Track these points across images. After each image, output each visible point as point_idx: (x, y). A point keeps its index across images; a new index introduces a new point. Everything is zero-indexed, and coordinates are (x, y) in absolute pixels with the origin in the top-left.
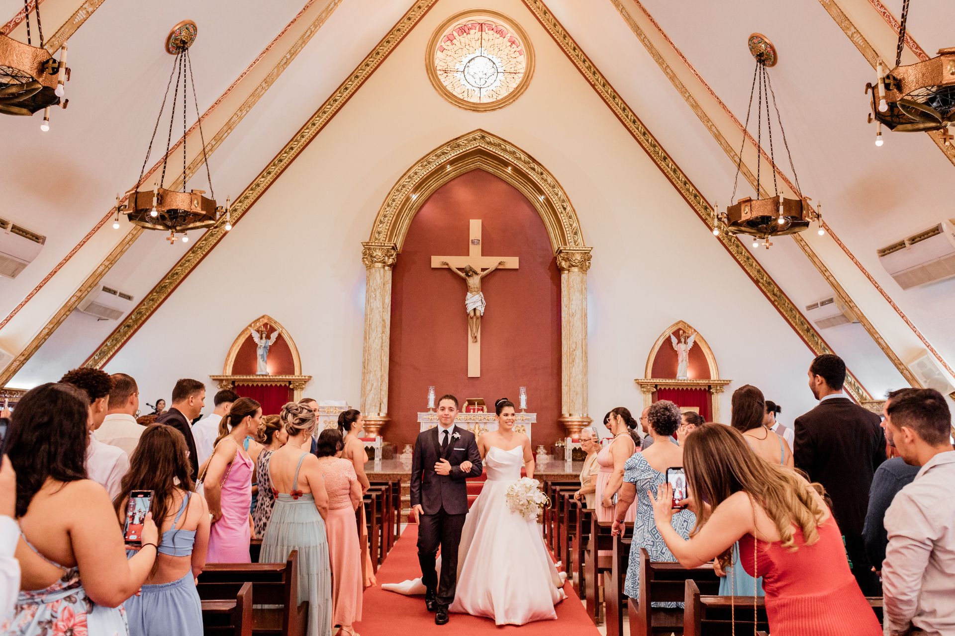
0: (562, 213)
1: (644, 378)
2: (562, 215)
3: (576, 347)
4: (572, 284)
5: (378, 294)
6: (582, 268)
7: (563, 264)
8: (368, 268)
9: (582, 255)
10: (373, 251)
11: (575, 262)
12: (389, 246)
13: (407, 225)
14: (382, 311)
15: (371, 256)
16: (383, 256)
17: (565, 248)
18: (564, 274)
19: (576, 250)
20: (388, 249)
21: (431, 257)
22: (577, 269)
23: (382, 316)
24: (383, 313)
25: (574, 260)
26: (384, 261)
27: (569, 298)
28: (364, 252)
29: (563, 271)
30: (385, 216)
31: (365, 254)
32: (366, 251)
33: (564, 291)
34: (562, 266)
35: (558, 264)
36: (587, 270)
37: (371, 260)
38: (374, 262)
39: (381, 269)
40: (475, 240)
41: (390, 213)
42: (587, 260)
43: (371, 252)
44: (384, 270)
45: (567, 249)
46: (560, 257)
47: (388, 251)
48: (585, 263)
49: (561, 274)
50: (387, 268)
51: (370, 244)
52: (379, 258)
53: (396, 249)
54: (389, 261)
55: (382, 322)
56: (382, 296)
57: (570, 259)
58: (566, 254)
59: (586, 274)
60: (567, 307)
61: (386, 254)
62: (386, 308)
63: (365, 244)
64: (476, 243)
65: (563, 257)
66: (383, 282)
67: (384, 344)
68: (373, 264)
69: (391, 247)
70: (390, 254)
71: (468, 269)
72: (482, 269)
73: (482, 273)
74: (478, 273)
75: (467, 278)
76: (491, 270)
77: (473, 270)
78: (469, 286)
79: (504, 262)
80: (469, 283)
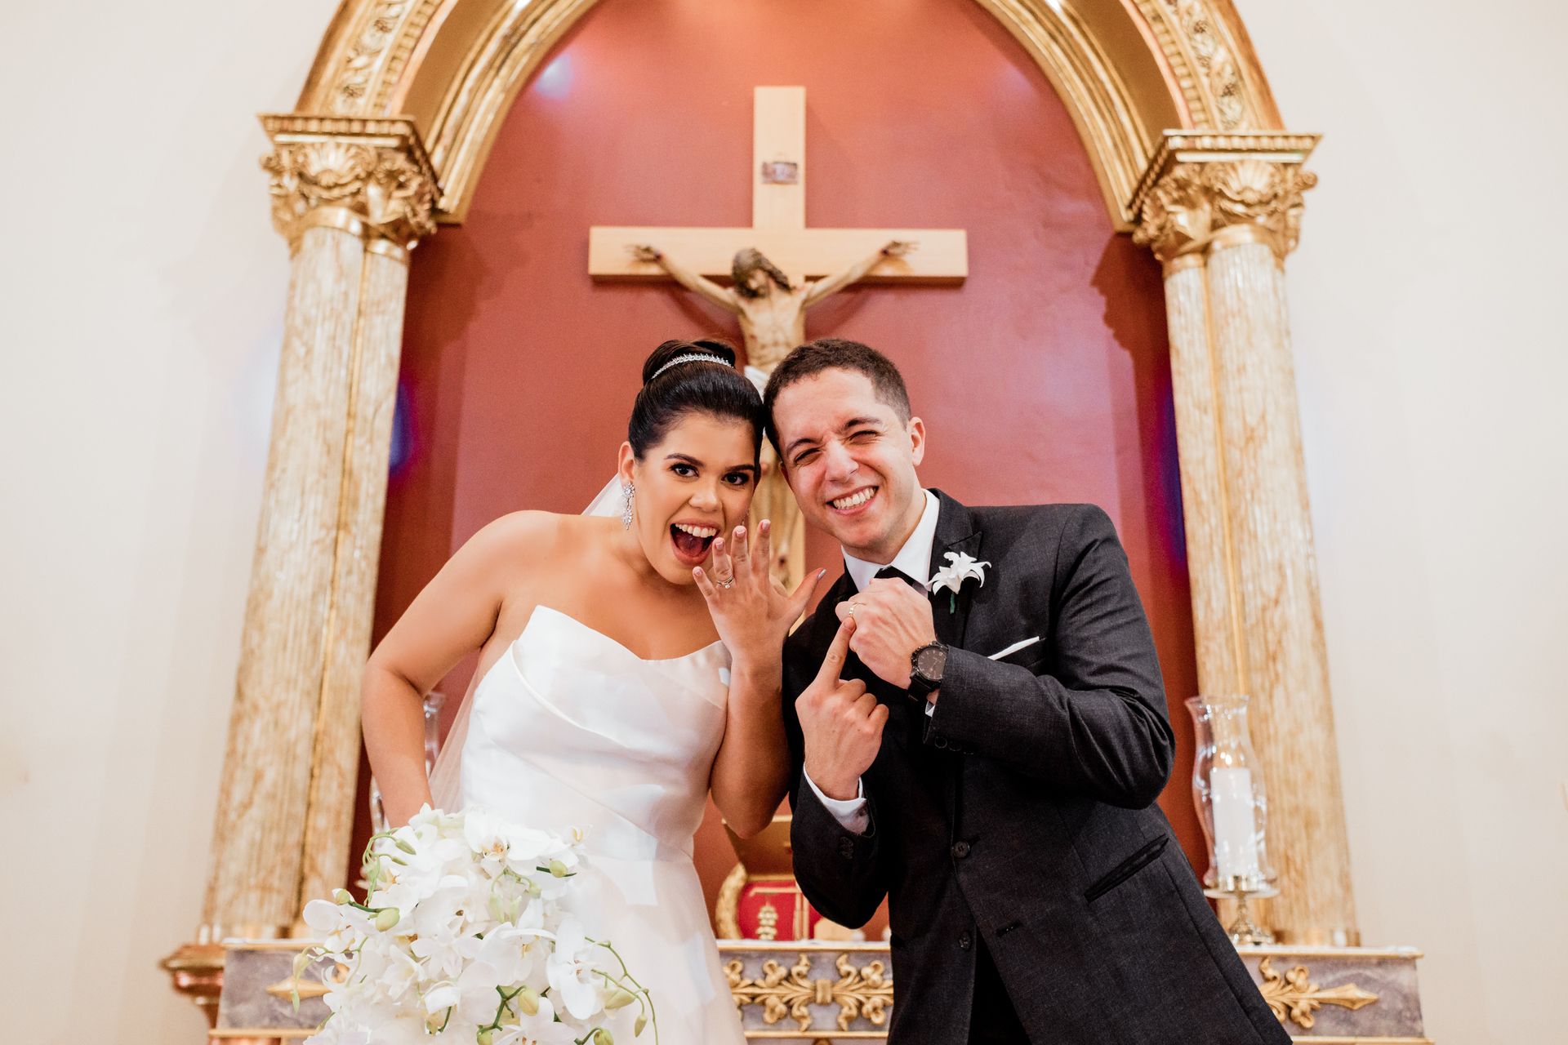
6: (1272, 232)
7: (1183, 219)
8: (295, 245)
9: (1271, 169)
10: (313, 156)
11: (1242, 202)
12: (388, 135)
13: (495, 110)
14: (342, 424)
15: (301, 175)
16: (357, 178)
17: (1191, 139)
18: (1184, 273)
19: (1244, 148)
20: (383, 148)
21: (588, 233)
22: (1254, 232)
23: (342, 448)
24: (346, 439)
25: (1238, 193)
26: (360, 198)
27: (1218, 368)
28: (269, 159)
29: (1176, 262)
30: (382, 27)
31: (273, 167)
32: (278, 156)
33: (1191, 343)
34: (1178, 229)
35: (1152, 231)
36: (1287, 252)
37: (298, 193)
38: (313, 202)
39: (344, 235)
40: (776, 163)
41: (403, 17)
42: (1289, 202)
43: (300, 159)
44: (365, 250)
45: (1199, 144)
46: (1167, 193)
47: (379, 156)
48: (1284, 213)
49: (1166, 273)
50: (381, 246)
51: (299, 125)
52: (336, 185)
53: (422, 161)
54: (385, 209)
55: (338, 479)
56: (340, 356)
57: (1218, 186)
58: (1197, 168)
59: (1283, 270)
60: (1210, 410)
61: (371, 168)
62: (365, 420)
63: (280, 123)
64: (781, 178)
65: (1182, 185)
66: (354, 298)
67: (342, 582)
68: (310, 213)
69: (394, 142)
70: (387, 165)
71: (748, 261)
72: (809, 279)
73: (810, 285)
74: (792, 282)
75: (743, 304)
76: (848, 276)
77: (769, 268)
78: (753, 337)
79: (907, 245)
80: (750, 323)
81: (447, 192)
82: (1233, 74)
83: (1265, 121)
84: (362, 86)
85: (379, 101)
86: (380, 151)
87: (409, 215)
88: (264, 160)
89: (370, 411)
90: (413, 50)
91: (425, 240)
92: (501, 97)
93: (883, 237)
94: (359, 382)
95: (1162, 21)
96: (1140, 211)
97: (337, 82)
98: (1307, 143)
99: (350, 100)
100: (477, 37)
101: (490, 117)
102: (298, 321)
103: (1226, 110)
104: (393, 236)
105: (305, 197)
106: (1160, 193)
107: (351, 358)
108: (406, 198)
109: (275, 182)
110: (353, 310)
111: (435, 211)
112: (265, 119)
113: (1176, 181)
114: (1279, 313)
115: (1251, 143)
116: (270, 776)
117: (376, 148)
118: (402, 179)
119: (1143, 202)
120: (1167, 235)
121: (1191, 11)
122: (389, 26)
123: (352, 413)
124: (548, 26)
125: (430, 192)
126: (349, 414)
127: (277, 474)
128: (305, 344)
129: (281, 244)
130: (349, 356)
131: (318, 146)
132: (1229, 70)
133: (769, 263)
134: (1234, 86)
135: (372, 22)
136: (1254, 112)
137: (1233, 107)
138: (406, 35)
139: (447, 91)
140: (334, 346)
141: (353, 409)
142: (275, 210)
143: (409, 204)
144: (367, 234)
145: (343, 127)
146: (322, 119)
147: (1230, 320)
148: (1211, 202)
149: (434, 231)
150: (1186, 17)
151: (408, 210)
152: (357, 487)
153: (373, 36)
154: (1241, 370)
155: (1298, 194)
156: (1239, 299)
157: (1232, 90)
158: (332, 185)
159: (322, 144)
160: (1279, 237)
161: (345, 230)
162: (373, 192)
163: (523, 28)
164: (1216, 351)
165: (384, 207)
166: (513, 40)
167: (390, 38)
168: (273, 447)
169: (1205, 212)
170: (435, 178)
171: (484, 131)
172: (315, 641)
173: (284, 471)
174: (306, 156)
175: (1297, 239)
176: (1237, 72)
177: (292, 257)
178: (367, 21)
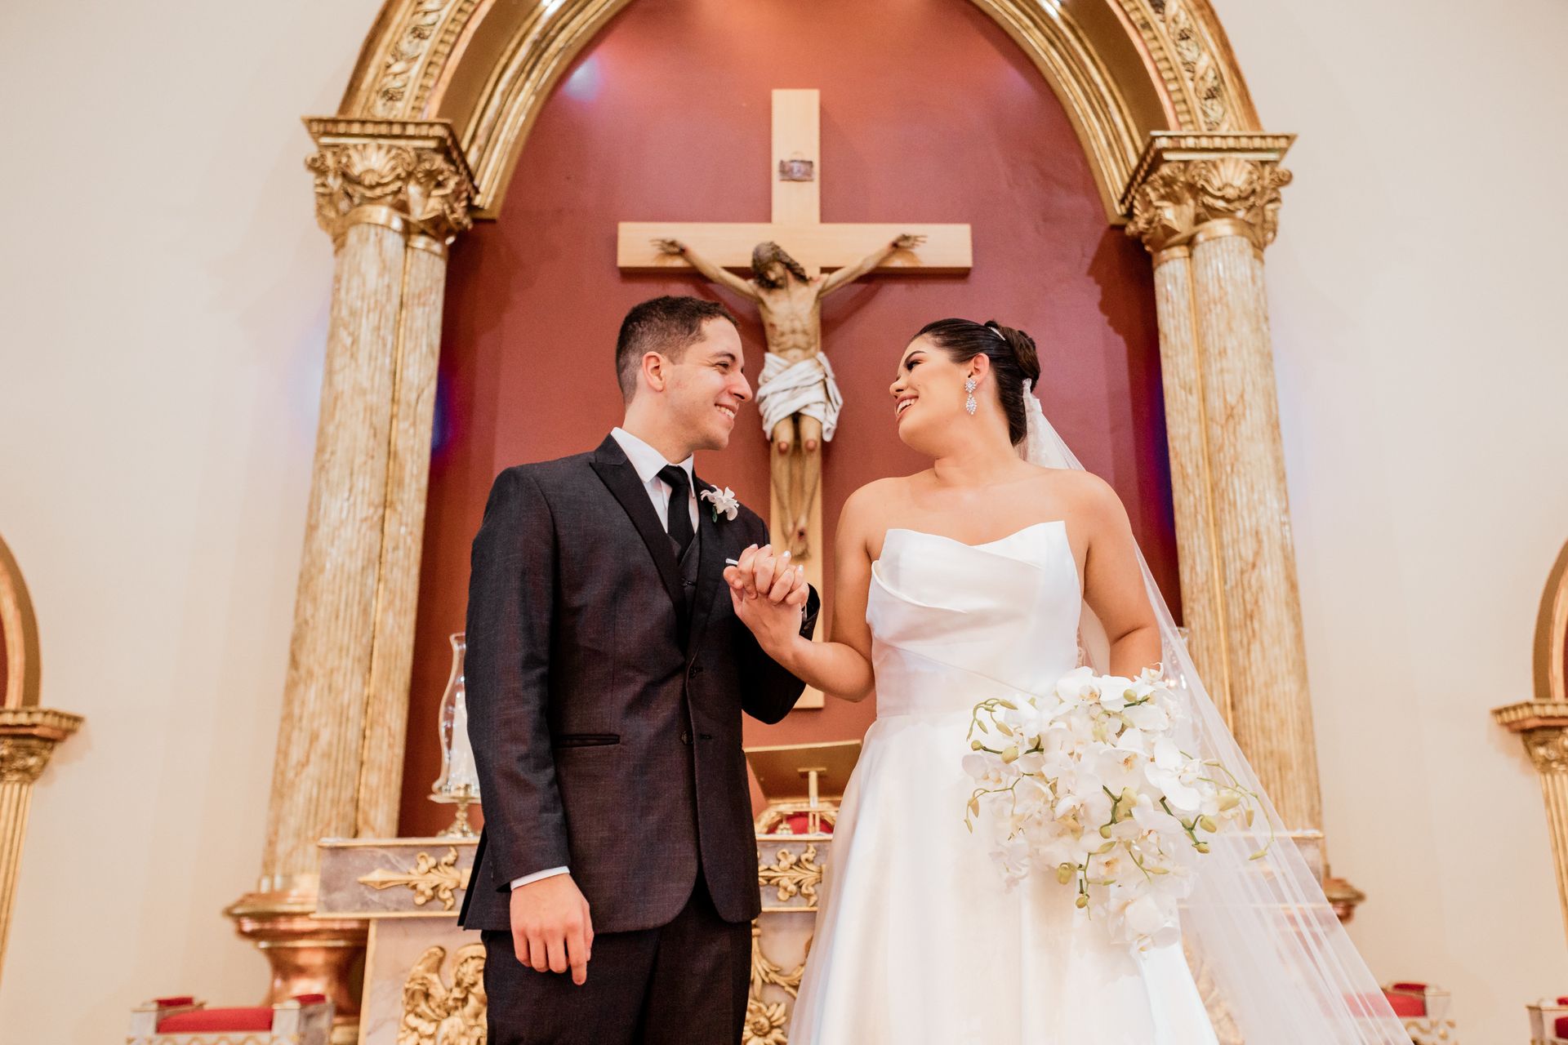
0: (1146, 25)
1: (1529, 695)
2: (1146, 35)
3: (1257, 554)
4: (1213, 289)
5: (365, 335)
6: (1251, 225)
7: (1169, 214)
8: (339, 241)
9: (1249, 167)
10: (355, 157)
11: (1223, 198)
12: (426, 138)
13: (525, 112)
14: (386, 410)
15: (345, 175)
16: (398, 178)
17: (1176, 139)
18: (1171, 263)
19: (1225, 147)
20: (422, 149)
21: (616, 228)
22: (1233, 225)
23: (387, 432)
24: (391, 422)
25: (1219, 190)
26: (401, 197)
27: (1202, 351)
28: (314, 160)
29: (1164, 253)
30: (418, 33)
31: (317, 167)
32: (323, 156)
33: (1177, 329)
34: (1166, 222)
35: (1142, 225)
36: (1265, 244)
37: (342, 191)
38: (356, 200)
39: (386, 231)
40: (793, 161)
41: (438, 25)
42: (1267, 198)
43: (344, 160)
44: (406, 246)
45: (1183, 144)
46: (1155, 189)
47: (419, 157)
48: (1263, 208)
49: (1155, 265)
50: (420, 242)
51: (342, 128)
52: (379, 185)
53: (458, 161)
54: (424, 207)
55: (384, 460)
56: (385, 345)
57: (1200, 183)
58: (1182, 166)
59: (1262, 261)
60: (1194, 391)
61: (411, 168)
62: (409, 405)
63: (322, 126)
64: (797, 175)
65: (1168, 182)
66: (396, 291)
67: (389, 557)
68: (354, 211)
69: (432, 144)
70: (427, 166)
71: (766, 254)
72: (824, 270)
73: (825, 276)
74: (808, 274)
75: (763, 294)
76: (860, 268)
77: (787, 260)
78: (772, 325)
79: (916, 238)
80: (770, 312)
81: (482, 189)
82: (1215, 78)
83: (1244, 123)
84: (401, 90)
85: (417, 104)
86: (418, 152)
87: (448, 212)
88: (309, 160)
89: (414, 396)
90: (449, 55)
91: (463, 235)
92: (533, 98)
93: (891, 232)
94: (402, 370)
95: (1150, 29)
96: (1132, 206)
97: (377, 87)
98: (1282, 143)
99: (390, 103)
100: (509, 42)
101: (522, 118)
102: (345, 313)
103: (1209, 111)
104: (431, 232)
105: (349, 196)
106: (1149, 190)
107: (395, 347)
108: (444, 197)
109: (318, 181)
110: (396, 301)
111: (471, 208)
112: (310, 122)
113: (1162, 178)
114: (1257, 300)
115: (1231, 143)
116: (325, 736)
117: (416, 149)
118: (440, 178)
119: (1134, 198)
120: (1155, 228)
121: (1177, 19)
122: (427, 33)
123: (396, 398)
124: (576, 32)
125: (466, 190)
126: (393, 400)
127: (327, 456)
128: (351, 334)
129: (325, 240)
130: (393, 344)
131: (360, 147)
132: (1211, 74)
133: (787, 256)
134: (1215, 89)
135: (409, 30)
136: (1235, 114)
137: (1215, 109)
138: (442, 41)
139: (481, 94)
140: (379, 335)
141: (396, 394)
142: (320, 208)
143: (448, 203)
144: (408, 230)
145: (384, 129)
146: (363, 122)
147: (1212, 306)
148: (1195, 198)
149: (470, 227)
150: (1173, 25)
151: (446, 207)
152: (402, 467)
153: (410, 42)
154: (1223, 353)
155: (1275, 190)
156: (1220, 287)
157: (1214, 93)
158: (374, 183)
159: (365, 146)
160: (1258, 231)
161: (387, 227)
162: (413, 190)
163: (552, 34)
164: (1200, 338)
165: (425, 205)
166: (543, 45)
167: (426, 45)
168: (321, 432)
169: (1189, 208)
170: (471, 177)
171: (516, 132)
172: (365, 611)
173: (333, 453)
174: (349, 157)
175: (1275, 232)
176: (1219, 76)
177: (336, 252)
178: (405, 30)
